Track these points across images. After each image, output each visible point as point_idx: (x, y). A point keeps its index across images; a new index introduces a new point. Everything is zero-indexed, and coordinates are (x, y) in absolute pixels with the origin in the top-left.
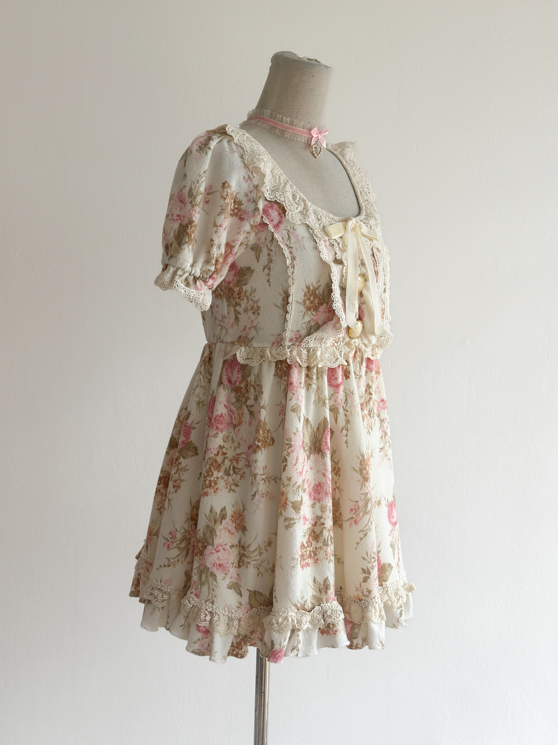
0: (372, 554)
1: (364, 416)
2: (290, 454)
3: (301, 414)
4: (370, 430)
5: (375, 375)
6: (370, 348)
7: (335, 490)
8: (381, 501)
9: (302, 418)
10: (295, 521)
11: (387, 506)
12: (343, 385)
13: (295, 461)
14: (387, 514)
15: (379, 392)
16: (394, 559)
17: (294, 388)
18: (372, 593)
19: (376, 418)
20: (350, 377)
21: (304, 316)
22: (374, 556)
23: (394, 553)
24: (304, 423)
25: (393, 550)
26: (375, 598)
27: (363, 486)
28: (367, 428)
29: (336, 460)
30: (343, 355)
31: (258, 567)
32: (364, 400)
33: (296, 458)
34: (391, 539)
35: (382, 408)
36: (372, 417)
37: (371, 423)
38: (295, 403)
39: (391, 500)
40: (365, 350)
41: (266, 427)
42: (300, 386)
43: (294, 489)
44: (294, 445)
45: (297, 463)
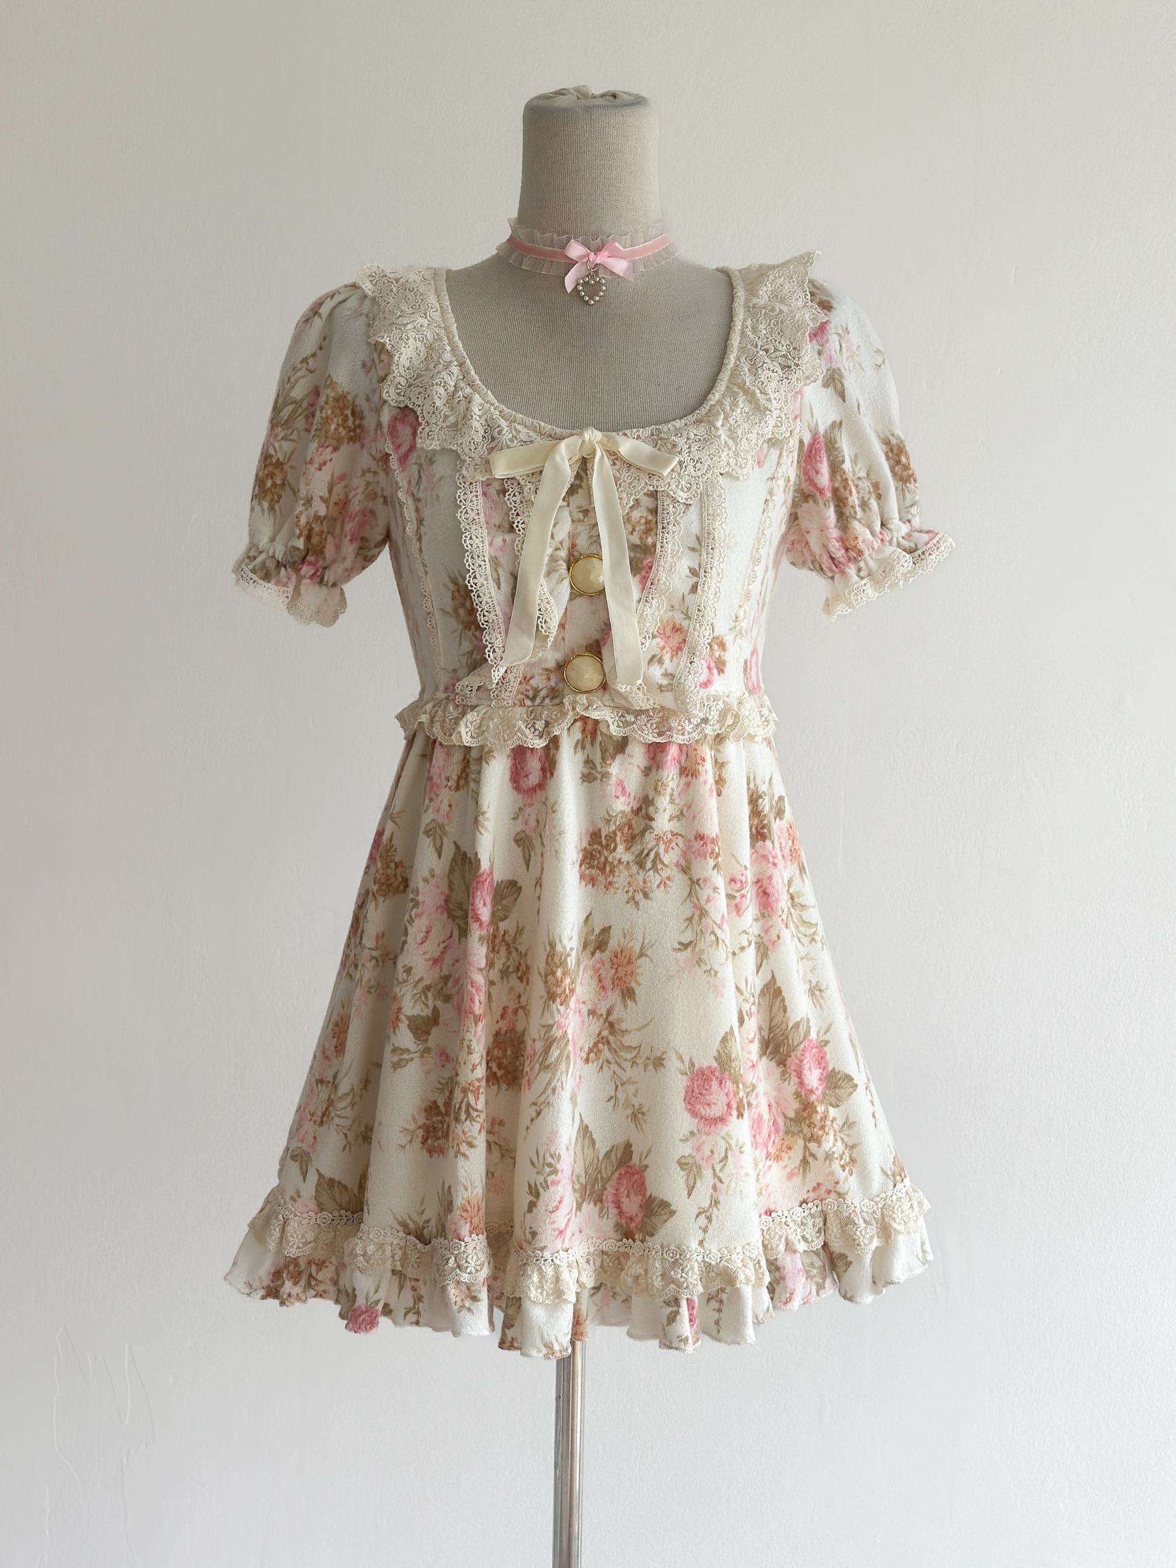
0: (548, 1155)
1: (616, 862)
2: (413, 921)
3: (445, 841)
4: (639, 896)
5: (675, 777)
6: (652, 715)
7: (516, 1012)
8: (664, 1059)
9: (449, 851)
10: (411, 1055)
11: (686, 1074)
12: (545, 790)
13: (422, 935)
14: (684, 1092)
15: (691, 816)
16: (689, 1198)
17: (432, 786)
18: (538, 1237)
19: (674, 873)
20: (555, 774)
21: (460, 641)
22: (553, 1162)
23: (695, 1183)
24: (454, 859)
25: (692, 1176)
26: (542, 1249)
27: (546, 1010)
28: (627, 892)
29: (523, 949)
30: (540, 725)
31: (345, 1131)
32: (614, 829)
33: (424, 929)
34: (685, 1150)
35: (697, 853)
36: (650, 869)
37: (645, 882)
38: (431, 818)
39: (706, 1065)
40: (617, 718)
41: (392, 855)
42: (447, 785)
43: (415, 992)
44: (423, 902)
45: (428, 941)
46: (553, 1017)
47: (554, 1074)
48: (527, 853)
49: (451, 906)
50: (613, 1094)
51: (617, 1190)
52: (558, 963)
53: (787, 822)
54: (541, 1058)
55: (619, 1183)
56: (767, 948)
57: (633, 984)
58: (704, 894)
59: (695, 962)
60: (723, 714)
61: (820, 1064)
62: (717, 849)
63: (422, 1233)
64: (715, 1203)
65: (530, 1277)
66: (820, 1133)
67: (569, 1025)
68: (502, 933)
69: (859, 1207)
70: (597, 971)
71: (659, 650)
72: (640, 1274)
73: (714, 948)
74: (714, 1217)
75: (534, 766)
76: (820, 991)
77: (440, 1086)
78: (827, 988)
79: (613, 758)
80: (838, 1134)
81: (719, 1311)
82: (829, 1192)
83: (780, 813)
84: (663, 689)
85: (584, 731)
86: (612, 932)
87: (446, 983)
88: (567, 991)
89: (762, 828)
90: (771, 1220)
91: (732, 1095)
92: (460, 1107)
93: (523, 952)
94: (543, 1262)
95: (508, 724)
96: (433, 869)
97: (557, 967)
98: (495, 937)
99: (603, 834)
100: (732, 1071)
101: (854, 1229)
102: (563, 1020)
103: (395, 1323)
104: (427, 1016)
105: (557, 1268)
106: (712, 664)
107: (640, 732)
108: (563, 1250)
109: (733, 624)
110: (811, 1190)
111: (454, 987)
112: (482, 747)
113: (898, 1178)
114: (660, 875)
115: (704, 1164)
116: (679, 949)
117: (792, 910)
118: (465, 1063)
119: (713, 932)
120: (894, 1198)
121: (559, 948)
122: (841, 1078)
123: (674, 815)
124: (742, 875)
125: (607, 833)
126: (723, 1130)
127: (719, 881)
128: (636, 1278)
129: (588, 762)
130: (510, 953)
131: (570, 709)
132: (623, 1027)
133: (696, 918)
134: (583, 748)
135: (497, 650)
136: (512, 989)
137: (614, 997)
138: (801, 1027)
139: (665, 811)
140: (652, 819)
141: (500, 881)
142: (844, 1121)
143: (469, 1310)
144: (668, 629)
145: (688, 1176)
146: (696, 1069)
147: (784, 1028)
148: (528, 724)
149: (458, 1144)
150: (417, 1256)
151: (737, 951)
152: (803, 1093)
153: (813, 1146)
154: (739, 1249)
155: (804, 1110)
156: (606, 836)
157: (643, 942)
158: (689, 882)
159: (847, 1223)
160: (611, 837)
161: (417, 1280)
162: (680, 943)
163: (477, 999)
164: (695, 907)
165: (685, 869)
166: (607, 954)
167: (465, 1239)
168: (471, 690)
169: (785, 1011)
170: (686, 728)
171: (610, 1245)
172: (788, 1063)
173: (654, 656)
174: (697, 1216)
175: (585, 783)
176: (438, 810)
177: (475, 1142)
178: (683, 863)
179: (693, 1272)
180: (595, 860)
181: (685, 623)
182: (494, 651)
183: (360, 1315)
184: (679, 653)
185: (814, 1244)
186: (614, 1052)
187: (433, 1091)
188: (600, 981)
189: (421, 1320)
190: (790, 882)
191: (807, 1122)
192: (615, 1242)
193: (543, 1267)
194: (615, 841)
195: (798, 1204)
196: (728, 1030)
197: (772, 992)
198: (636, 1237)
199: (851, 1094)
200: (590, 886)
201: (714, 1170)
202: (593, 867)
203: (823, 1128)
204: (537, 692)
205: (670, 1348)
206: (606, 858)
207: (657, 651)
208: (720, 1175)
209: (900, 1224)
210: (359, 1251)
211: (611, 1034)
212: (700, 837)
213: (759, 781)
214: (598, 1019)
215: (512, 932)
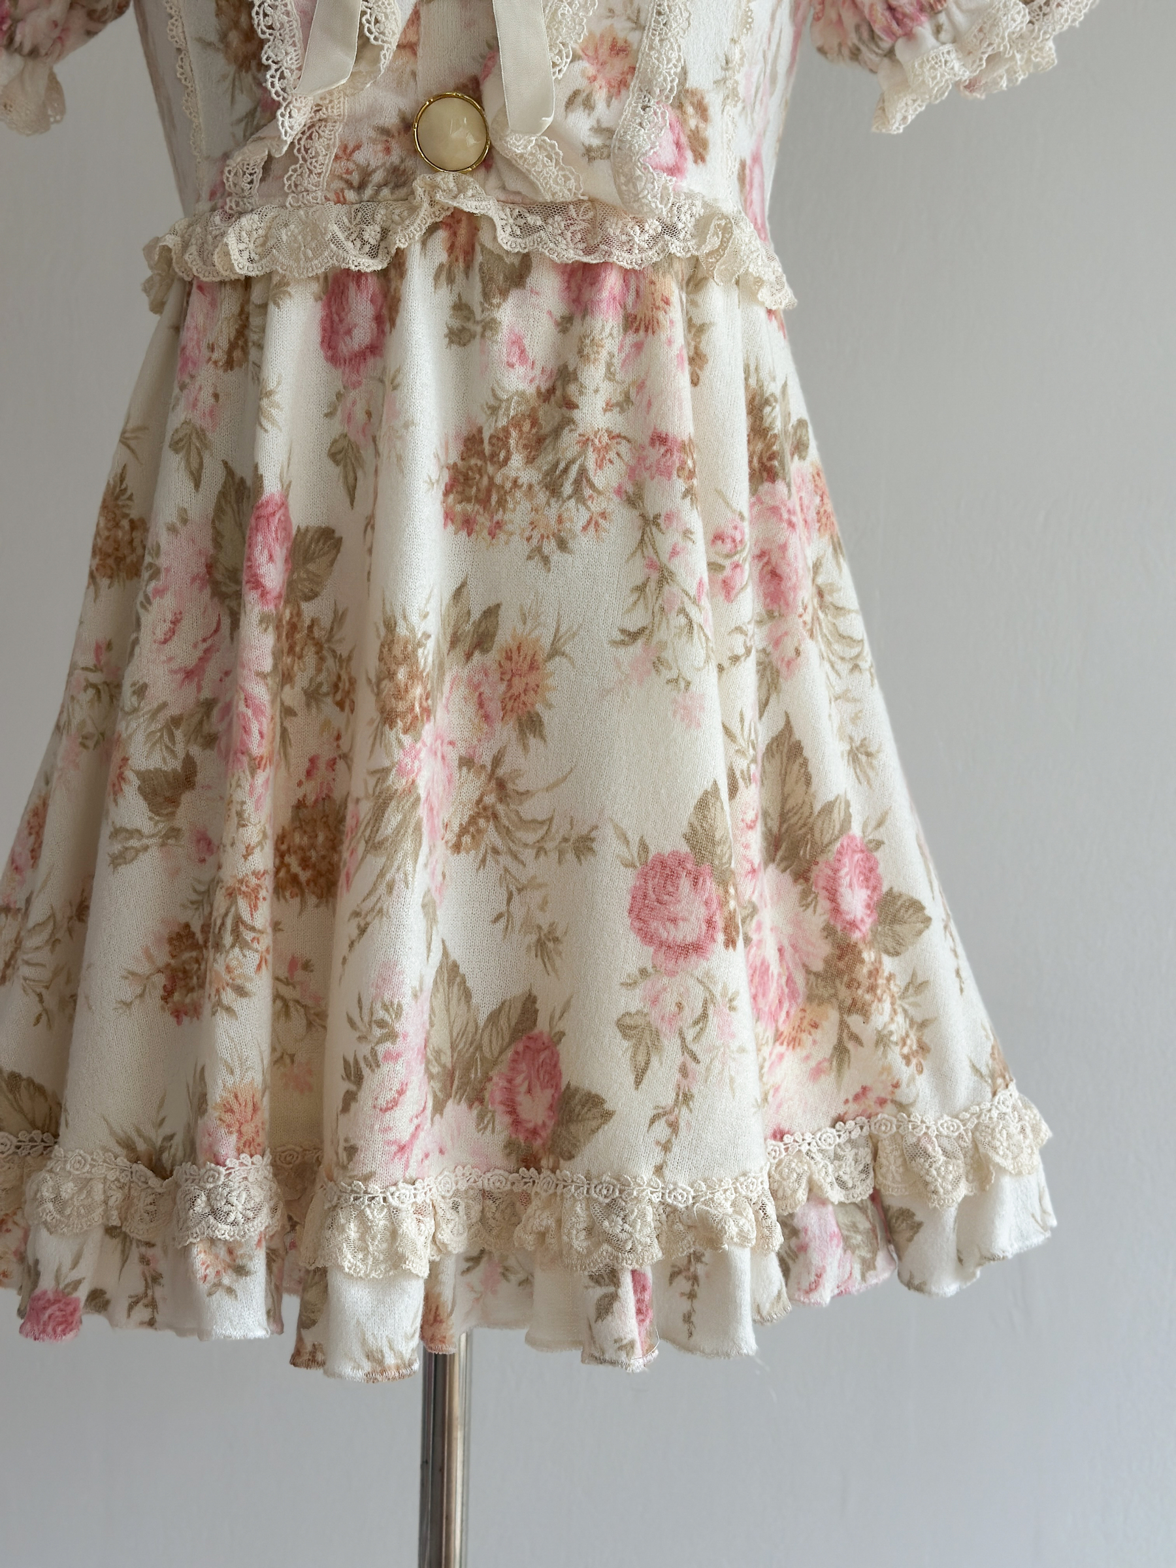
0: (378, 1006)
1: (508, 485)
2: (149, 602)
3: (207, 460)
4: (550, 547)
5: (615, 332)
6: (575, 216)
7: (332, 764)
8: (593, 840)
9: (213, 477)
10: (145, 841)
11: (635, 867)
12: (382, 356)
13: (167, 626)
14: (629, 897)
15: (644, 403)
16: (637, 1088)
17: (185, 362)
18: (361, 1156)
19: (614, 505)
20: (398, 322)
21: (233, 97)
22: (387, 1018)
23: (647, 1063)
24: (223, 494)
25: (642, 1049)
26: (366, 1178)
27: (378, 741)
28: (528, 539)
29: (343, 650)
30: (372, 234)
31: (38, 990)
32: (505, 423)
33: (169, 617)
34: (632, 1002)
35: (654, 468)
36: (570, 497)
37: (560, 520)
38: (182, 418)
39: (667, 849)
40: (511, 221)
41: (123, 506)
42: (210, 359)
43: (153, 728)
44: (168, 570)
45: (175, 638)
46: (389, 754)
47: (390, 858)
48: (351, 474)
49: (219, 577)
50: (504, 908)
51: (510, 1081)
52: (400, 656)
53: (812, 464)
54: (369, 831)
55: (513, 1069)
56: (778, 672)
57: (539, 708)
58: (667, 540)
59: (649, 665)
60: (701, 228)
61: (867, 880)
62: (690, 463)
63: (159, 1159)
64: (685, 1098)
65: (342, 1229)
66: (868, 997)
67: (419, 770)
68: (307, 622)
69: (934, 1127)
70: (475, 687)
71: (585, 82)
72: (547, 1228)
73: (684, 639)
74: (682, 1124)
75: (361, 309)
76: (868, 754)
77: (195, 897)
78: (878, 752)
79: (504, 294)
80: (898, 1002)
81: (692, 1296)
82: (882, 1102)
83: (800, 448)
84: (592, 154)
85: (451, 249)
86: (502, 612)
87: (208, 714)
88: (417, 709)
89: (771, 458)
90: (783, 1147)
91: (715, 906)
92: (223, 924)
93: (345, 655)
94: (366, 1202)
95: (314, 230)
96: (185, 510)
97: (399, 664)
98: (293, 627)
99: (486, 436)
100: (717, 862)
101: (927, 1165)
102: (408, 760)
103: (113, 1323)
104: (174, 771)
105: (394, 1214)
106: (684, 140)
107: (552, 245)
108: (405, 1181)
109: (720, 74)
110: (851, 1098)
111: (222, 719)
112: (269, 276)
113: (1000, 1081)
114: (588, 508)
115: (664, 1028)
116: (623, 643)
117: (821, 616)
118: (233, 844)
119: (682, 611)
120: (995, 1114)
121: (402, 630)
122: (902, 906)
123: (614, 401)
124: (736, 528)
125: (492, 431)
126: (700, 966)
127: (693, 519)
128: (542, 1236)
129: (461, 308)
130: (322, 659)
131: (426, 200)
132: (522, 785)
133: (652, 585)
134: (451, 280)
135: (287, 73)
136: (326, 724)
137: (506, 732)
138: (836, 811)
139: (596, 391)
140: (571, 405)
141: (303, 527)
142: (908, 979)
143: (230, 1291)
144: (604, 50)
145: (636, 1048)
146: (650, 858)
147: (806, 812)
148: (350, 235)
149: (218, 991)
150: (150, 1200)
151: (726, 664)
152: (839, 928)
153: (854, 1021)
154: (728, 1183)
155: (840, 958)
156: (491, 437)
157: (557, 630)
158: (639, 522)
159: (913, 1155)
160: (500, 439)
161: (150, 1245)
162: (623, 631)
163: (255, 728)
164: (651, 565)
165: (634, 499)
166: (494, 655)
167: (228, 1162)
168: (251, 182)
169: (808, 782)
170: (636, 239)
171: (497, 1180)
172: (813, 875)
173: (576, 93)
174: (652, 1121)
175: (454, 347)
176: (194, 405)
177: (249, 986)
178: (630, 489)
179: (644, 1223)
180: (471, 487)
181: (633, 37)
182: (282, 77)
183: (45, 1308)
184: (623, 92)
185: (858, 1191)
186: (505, 832)
187: (183, 906)
188: (481, 705)
189: (158, 1318)
190: (817, 567)
191: (846, 978)
192: (506, 1174)
193: (368, 1212)
194: (506, 445)
195: (829, 1123)
196: (708, 786)
197: (785, 750)
198: (544, 1163)
199: (920, 933)
200: (464, 533)
201: (683, 1039)
202: (468, 500)
203: (872, 989)
204: (366, 175)
205: (601, 1361)
206: (491, 479)
207: (581, 83)
208: (695, 1048)
209: (1005, 1156)
210: (47, 1193)
211: (501, 800)
212: (660, 439)
213: (764, 374)
214: (478, 776)
215: (326, 621)
